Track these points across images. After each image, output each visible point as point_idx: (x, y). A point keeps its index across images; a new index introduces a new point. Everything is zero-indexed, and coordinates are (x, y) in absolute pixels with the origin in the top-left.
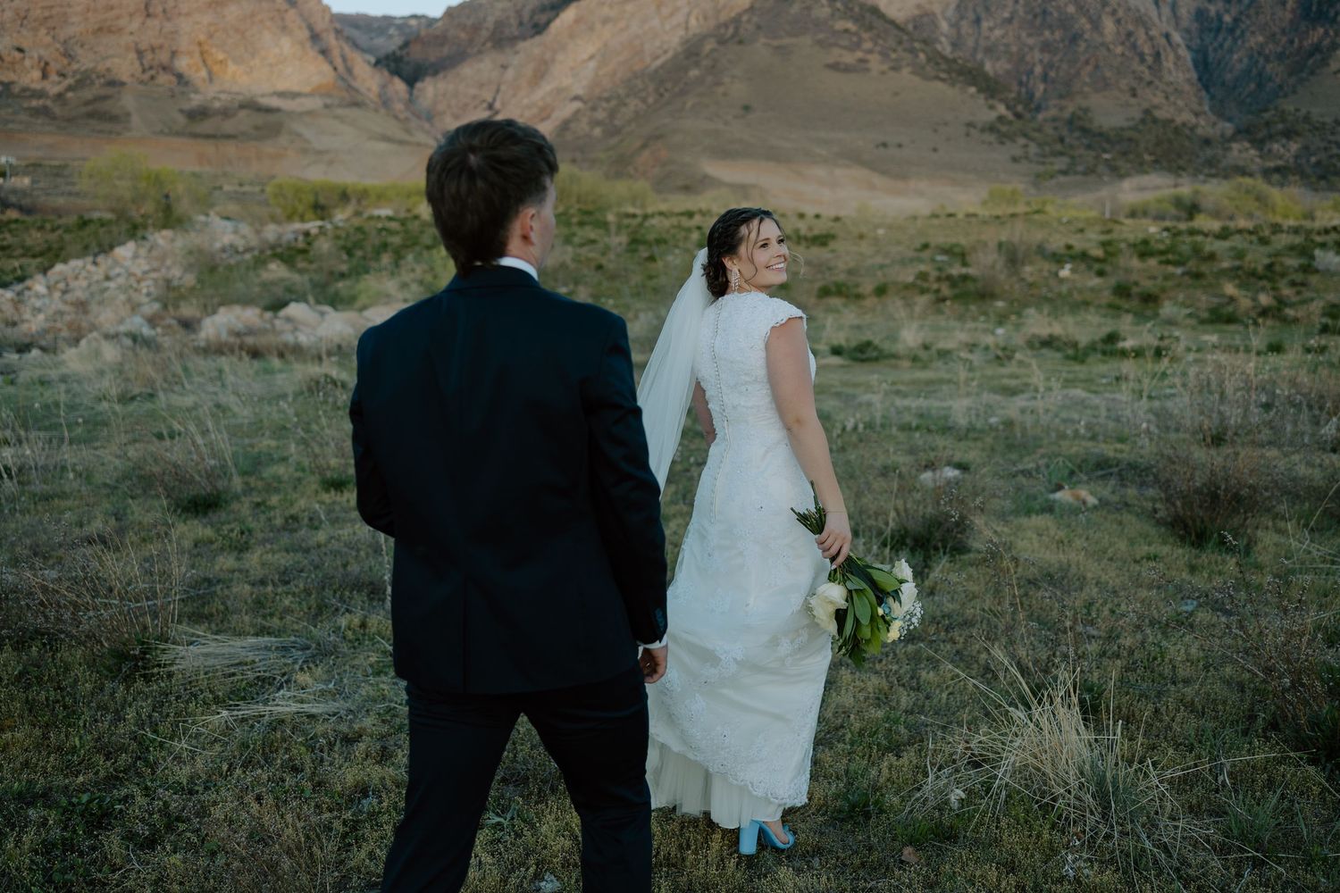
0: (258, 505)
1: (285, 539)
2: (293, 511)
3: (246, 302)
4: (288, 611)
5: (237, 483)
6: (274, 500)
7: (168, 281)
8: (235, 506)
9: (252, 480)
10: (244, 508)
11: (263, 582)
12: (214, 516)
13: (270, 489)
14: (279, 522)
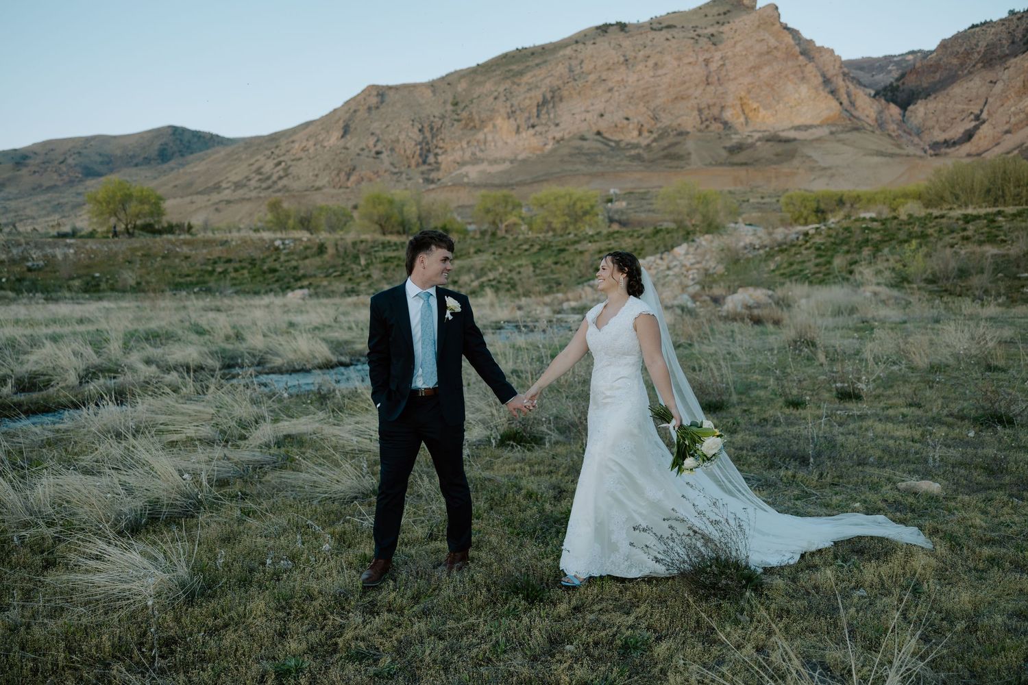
0: (745, 411)
1: (758, 430)
2: (764, 416)
3: (757, 284)
4: (753, 464)
5: (735, 398)
6: (755, 409)
7: (706, 270)
8: (732, 410)
9: (744, 397)
10: (737, 411)
11: (742, 449)
12: (720, 414)
13: (753, 403)
14: (755, 420)
